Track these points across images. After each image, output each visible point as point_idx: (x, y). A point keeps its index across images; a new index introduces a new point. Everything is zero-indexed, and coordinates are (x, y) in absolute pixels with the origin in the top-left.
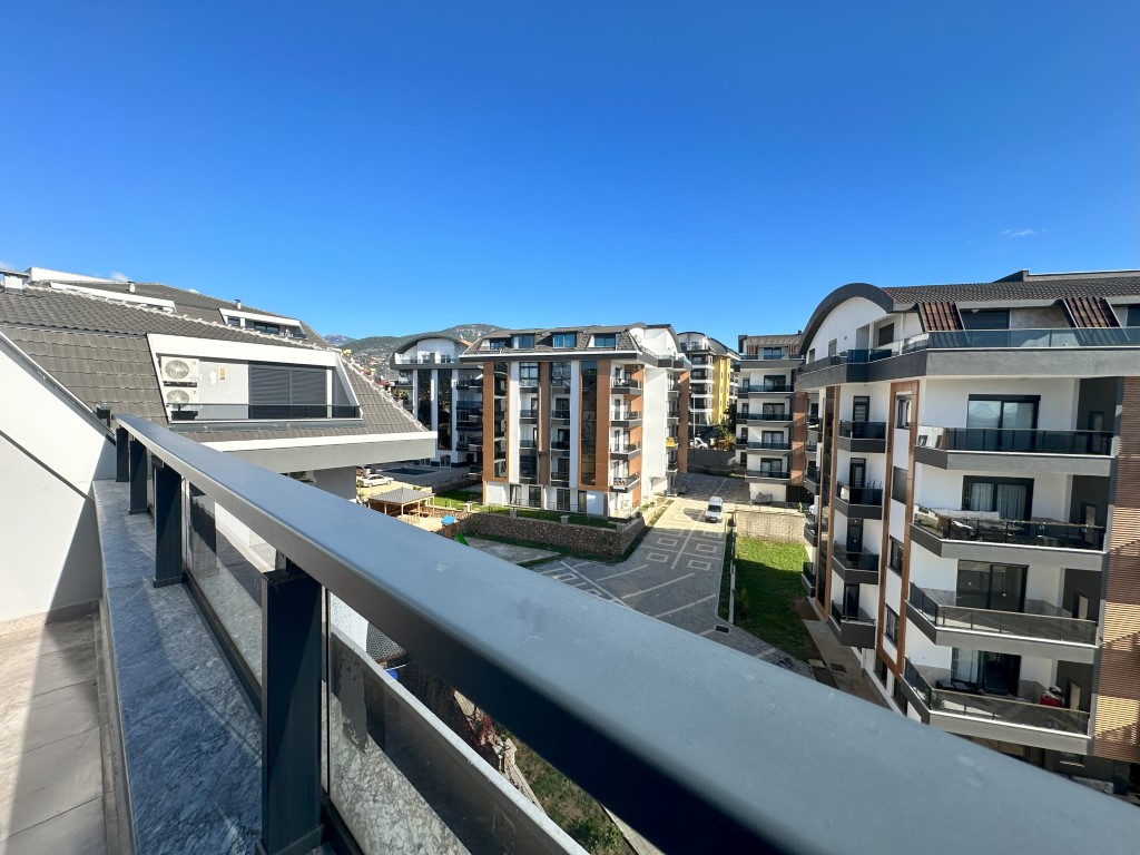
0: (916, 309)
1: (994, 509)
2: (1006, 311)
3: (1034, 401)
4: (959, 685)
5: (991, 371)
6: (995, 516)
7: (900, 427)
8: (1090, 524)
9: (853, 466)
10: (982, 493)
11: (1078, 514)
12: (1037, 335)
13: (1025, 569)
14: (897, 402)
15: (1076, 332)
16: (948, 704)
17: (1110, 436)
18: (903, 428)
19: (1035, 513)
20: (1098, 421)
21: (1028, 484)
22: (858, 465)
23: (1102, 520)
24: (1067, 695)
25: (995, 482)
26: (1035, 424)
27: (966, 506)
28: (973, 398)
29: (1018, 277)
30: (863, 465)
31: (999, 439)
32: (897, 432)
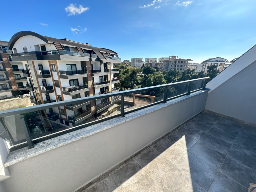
0: (53, 43)
1: (74, 85)
2: (69, 47)
3: (75, 65)
4: (76, 116)
5: (71, 59)
6: (75, 86)
7: (53, 71)
8: (86, 84)
9: (43, 82)
10: (72, 82)
11: (84, 83)
12: (74, 53)
13: (80, 94)
14: (51, 65)
15: (80, 53)
16: (77, 119)
17: (86, 71)
18: (54, 71)
19: (79, 84)
20: (84, 68)
21: (77, 80)
22: (44, 81)
23: (87, 83)
24: (88, 109)
25: (73, 80)
26: (76, 69)
27: (70, 86)
28: (67, 64)
29: (65, 40)
30: (45, 81)
31: (72, 73)
32: (53, 72)
